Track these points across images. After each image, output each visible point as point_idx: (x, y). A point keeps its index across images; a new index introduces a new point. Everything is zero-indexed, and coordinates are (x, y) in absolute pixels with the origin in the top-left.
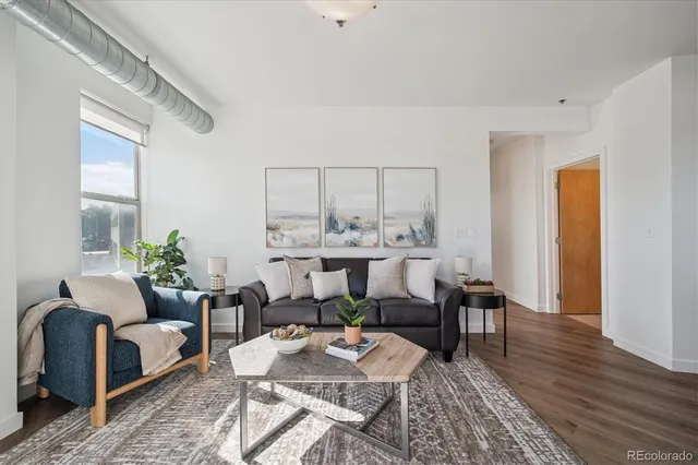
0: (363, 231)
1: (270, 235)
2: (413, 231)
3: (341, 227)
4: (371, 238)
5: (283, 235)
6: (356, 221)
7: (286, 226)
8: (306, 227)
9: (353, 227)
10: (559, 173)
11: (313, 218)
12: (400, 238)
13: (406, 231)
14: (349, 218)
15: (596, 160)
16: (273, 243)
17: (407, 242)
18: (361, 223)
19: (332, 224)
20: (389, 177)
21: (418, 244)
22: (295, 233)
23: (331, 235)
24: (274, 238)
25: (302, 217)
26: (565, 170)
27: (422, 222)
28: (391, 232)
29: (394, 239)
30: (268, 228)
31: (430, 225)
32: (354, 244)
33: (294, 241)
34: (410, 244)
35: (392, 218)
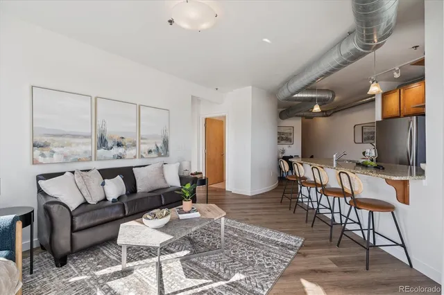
0: (127, 147)
1: (37, 152)
2: (157, 147)
3: (110, 145)
4: (132, 152)
5: (54, 152)
6: (121, 140)
7: (56, 144)
8: (78, 144)
9: (119, 145)
10: (206, 119)
11: (86, 137)
12: (150, 151)
13: (153, 148)
14: (117, 138)
15: (225, 117)
16: (41, 159)
17: (154, 154)
18: (125, 141)
19: (102, 142)
20: (144, 111)
21: (160, 155)
22: (66, 150)
23: (101, 151)
24: (43, 155)
25: (75, 136)
26: (209, 118)
27: (162, 142)
28: (144, 148)
29: (147, 153)
30: (34, 146)
31: (166, 143)
32: (120, 157)
33: (66, 157)
34: (156, 155)
35: (145, 139)
